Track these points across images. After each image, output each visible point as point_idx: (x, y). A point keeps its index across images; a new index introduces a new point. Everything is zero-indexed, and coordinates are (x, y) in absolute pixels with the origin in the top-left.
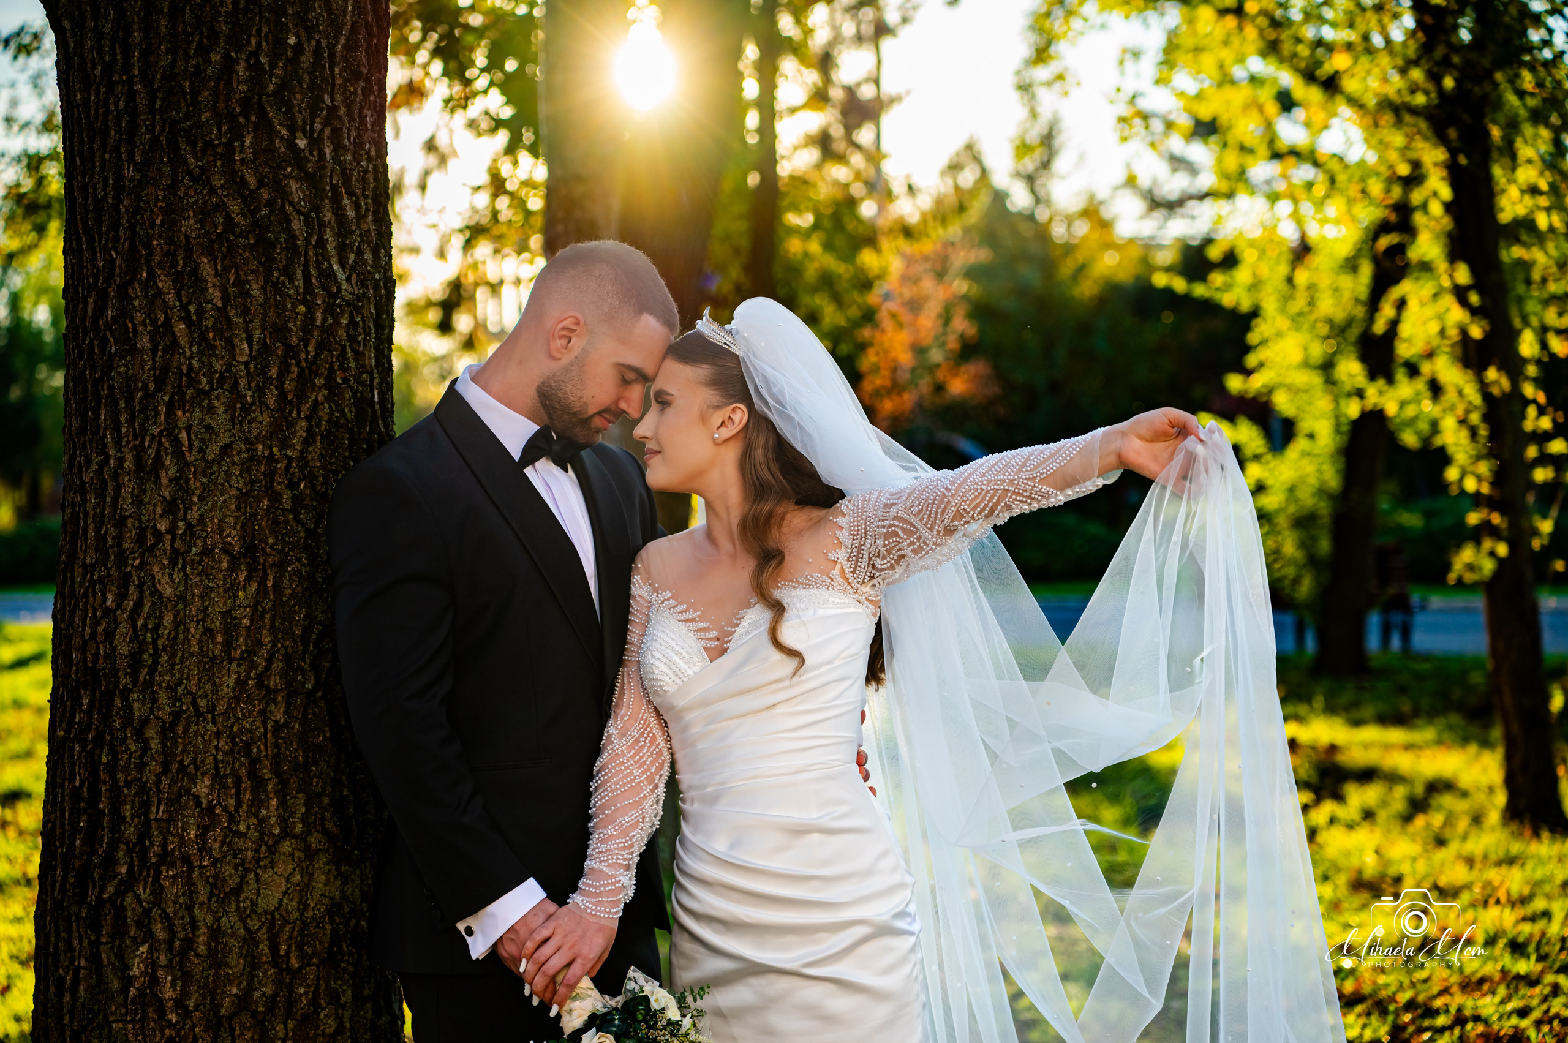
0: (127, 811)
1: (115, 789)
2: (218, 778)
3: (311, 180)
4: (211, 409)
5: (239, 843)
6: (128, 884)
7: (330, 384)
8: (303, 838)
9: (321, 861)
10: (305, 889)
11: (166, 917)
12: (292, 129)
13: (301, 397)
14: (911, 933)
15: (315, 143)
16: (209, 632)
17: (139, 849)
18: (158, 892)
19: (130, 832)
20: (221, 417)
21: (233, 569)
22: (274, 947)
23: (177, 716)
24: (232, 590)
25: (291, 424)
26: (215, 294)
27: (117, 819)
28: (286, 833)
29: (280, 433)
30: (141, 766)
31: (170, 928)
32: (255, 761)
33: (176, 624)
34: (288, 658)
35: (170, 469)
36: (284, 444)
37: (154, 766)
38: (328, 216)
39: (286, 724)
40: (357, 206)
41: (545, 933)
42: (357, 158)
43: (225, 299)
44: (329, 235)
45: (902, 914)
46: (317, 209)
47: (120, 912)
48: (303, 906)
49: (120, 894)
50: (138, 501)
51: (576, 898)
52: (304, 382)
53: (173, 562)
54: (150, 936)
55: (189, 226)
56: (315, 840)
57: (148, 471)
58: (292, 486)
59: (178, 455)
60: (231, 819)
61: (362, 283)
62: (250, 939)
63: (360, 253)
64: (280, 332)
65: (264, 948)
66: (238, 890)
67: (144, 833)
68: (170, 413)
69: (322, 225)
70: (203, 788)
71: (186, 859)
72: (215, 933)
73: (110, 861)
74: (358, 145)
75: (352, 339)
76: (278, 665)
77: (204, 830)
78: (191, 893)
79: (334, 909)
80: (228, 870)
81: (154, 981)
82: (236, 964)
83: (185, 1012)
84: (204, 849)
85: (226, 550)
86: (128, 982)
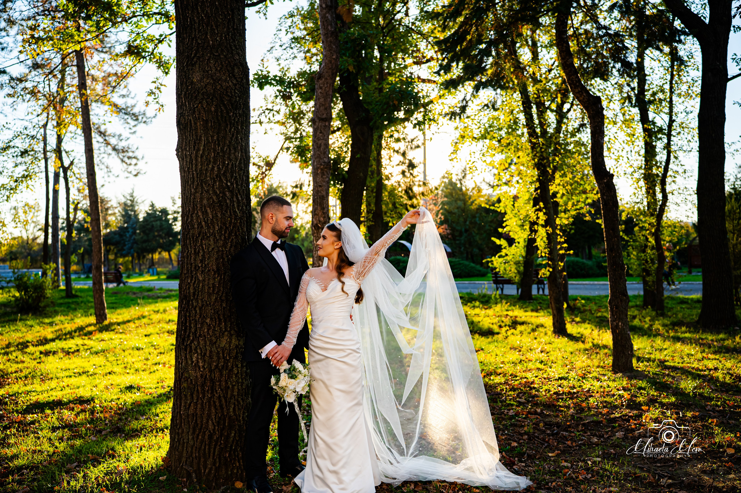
0: (192, 326)
1: (190, 321)
2: (211, 319)
3: (231, 192)
4: (210, 240)
5: (216, 332)
6: (192, 341)
7: (236, 235)
8: (230, 332)
9: (234, 337)
10: (230, 342)
11: (200, 348)
12: (227, 181)
13: (229, 238)
14: (359, 353)
15: (232, 184)
16: (209, 288)
17: (195, 334)
18: (199, 343)
19: (193, 330)
20: (212, 242)
21: (214, 274)
22: (223, 355)
23: (203, 305)
24: (214, 279)
25: (227, 243)
26: (211, 216)
27: (190, 327)
28: (226, 330)
29: (224, 245)
30: (195, 316)
31: (201, 351)
32: (219, 315)
33: (203, 286)
34: (226, 293)
35: (201, 253)
36: (226, 248)
37: (198, 316)
38: (235, 199)
39: (226, 307)
40: (242, 197)
41: (276, 351)
42: (242, 187)
43: (213, 217)
44: (235, 203)
45: (358, 349)
46: (233, 198)
47: (191, 347)
48: (230, 346)
49: (191, 343)
50: (195, 260)
51: (283, 343)
52: (230, 234)
53: (202, 273)
54: (197, 352)
55: (205, 202)
56: (232, 332)
57: (197, 253)
58: (227, 256)
59: (203, 250)
60: (214, 327)
61: (243, 213)
62: (218, 353)
63: (242, 207)
64: (225, 224)
65: (221, 355)
66: (215, 343)
67: (196, 330)
68: (201, 241)
69: (234, 201)
70: (208, 321)
71: (205, 336)
72: (211, 352)
73: (189, 336)
74: (242, 184)
75: (241, 225)
76: (224, 295)
77: (208, 330)
78: (206, 343)
79: (237, 347)
80: (213, 338)
81: (198, 362)
82: (215, 358)
83: (205, 369)
84: (208, 334)
85: (213, 270)
86: (193, 362)
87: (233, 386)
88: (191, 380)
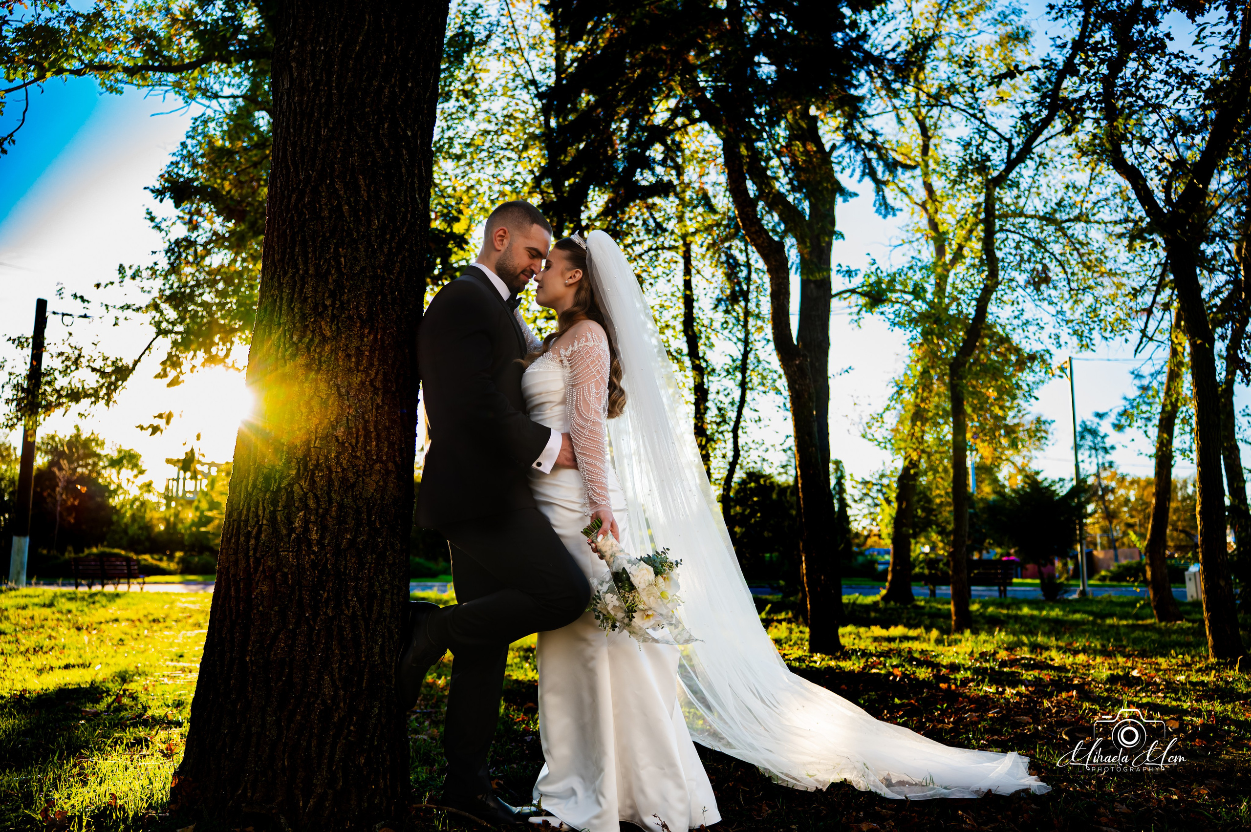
4: (357, 249)
5: (357, 462)
6: (296, 480)
8: (385, 463)
10: (384, 489)
11: (316, 497)
13: (398, 252)
15: (414, 135)
17: (305, 461)
18: (314, 483)
19: (300, 453)
20: (362, 254)
21: (362, 327)
22: (369, 516)
23: (329, 396)
24: (361, 338)
25: (393, 264)
26: (364, 195)
28: (379, 460)
29: (388, 266)
30: (308, 420)
31: (318, 502)
32: (367, 422)
33: (332, 351)
34: (385, 374)
35: (334, 275)
36: (390, 272)
37: (315, 421)
39: (382, 407)
43: (369, 197)
47: (291, 494)
48: (383, 498)
49: (291, 484)
50: (316, 290)
52: (400, 245)
53: (332, 321)
55: (354, 161)
56: (390, 465)
57: (322, 276)
58: (392, 292)
59: (339, 270)
60: (353, 450)
62: (358, 511)
64: (392, 219)
65: (364, 516)
66: (353, 486)
67: (307, 454)
68: (336, 249)
71: (329, 468)
72: (341, 507)
73: (287, 468)
76: (380, 377)
77: (339, 454)
78: (330, 485)
80: (350, 475)
81: (306, 530)
82: (351, 523)
83: (322, 546)
84: (339, 463)
85: (360, 317)
86: (292, 530)
87: (384, 592)
88: (285, 575)
